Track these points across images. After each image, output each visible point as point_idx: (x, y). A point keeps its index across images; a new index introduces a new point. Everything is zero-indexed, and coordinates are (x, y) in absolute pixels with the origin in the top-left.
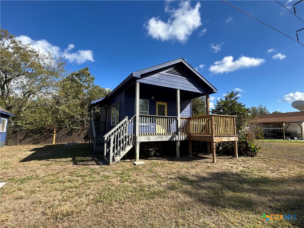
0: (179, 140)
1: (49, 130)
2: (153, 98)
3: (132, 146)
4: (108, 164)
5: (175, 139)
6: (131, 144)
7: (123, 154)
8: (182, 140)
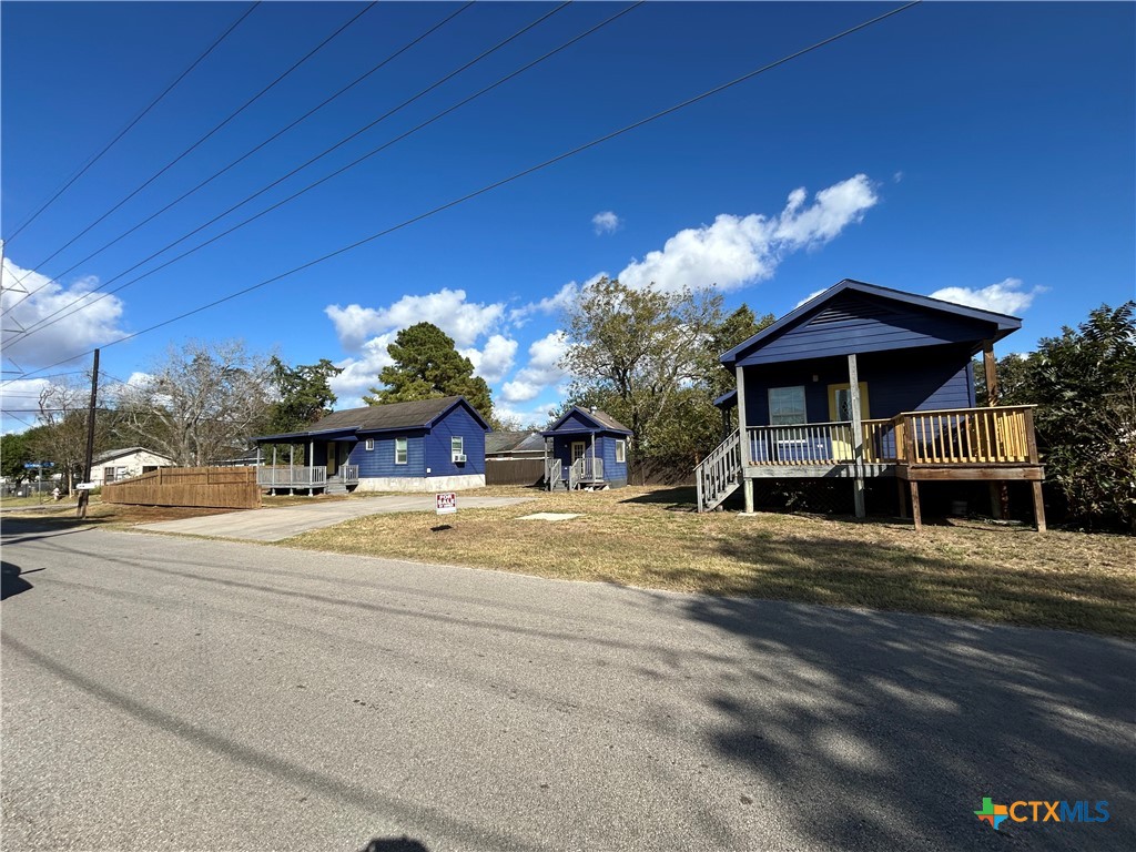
0: (860, 474)
1: (686, 457)
2: (815, 379)
3: (738, 485)
4: (696, 509)
5: (844, 474)
6: (736, 481)
7: (722, 497)
8: (868, 475)
